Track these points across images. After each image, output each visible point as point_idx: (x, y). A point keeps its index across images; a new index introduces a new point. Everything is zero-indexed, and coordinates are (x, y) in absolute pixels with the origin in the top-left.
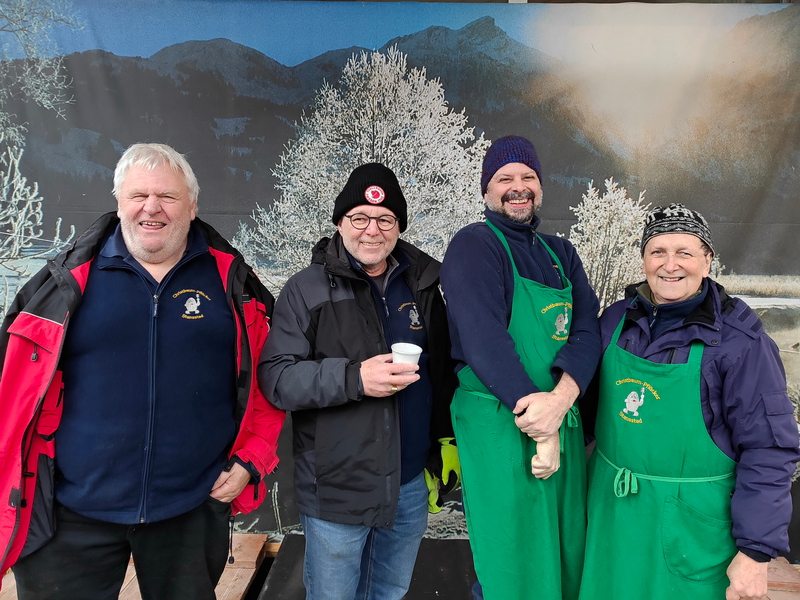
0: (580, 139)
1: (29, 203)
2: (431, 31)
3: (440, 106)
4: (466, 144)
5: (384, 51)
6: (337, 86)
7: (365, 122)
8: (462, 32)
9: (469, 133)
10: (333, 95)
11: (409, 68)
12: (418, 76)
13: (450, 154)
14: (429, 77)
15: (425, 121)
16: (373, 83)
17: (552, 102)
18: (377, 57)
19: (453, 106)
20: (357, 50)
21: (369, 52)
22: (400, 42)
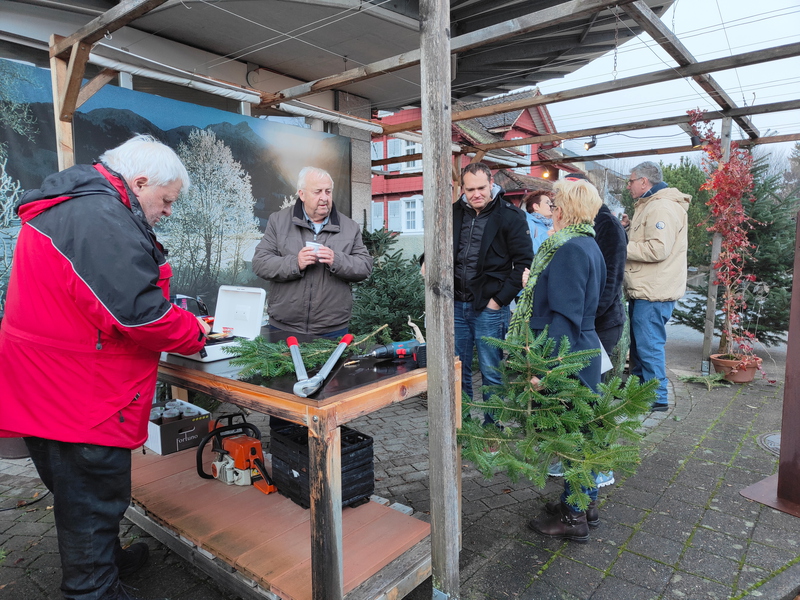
0: (280, 178)
1: (15, 193)
2: (224, 124)
3: (230, 158)
4: (242, 177)
5: (206, 130)
6: (186, 144)
7: (200, 163)
8: (236, 126)
9: (242, 172)
10: (185, 148)
11: (217, 139)
12: (221, 144)
13: (237, 181)
14: (225, 145)
15: (225, 164)
16: (202, 144)
17: (270, 162)
18: (203, 132)
19: (236, 159)
20: (194, 127)
21: (200, 129)
22: (212, 127)
